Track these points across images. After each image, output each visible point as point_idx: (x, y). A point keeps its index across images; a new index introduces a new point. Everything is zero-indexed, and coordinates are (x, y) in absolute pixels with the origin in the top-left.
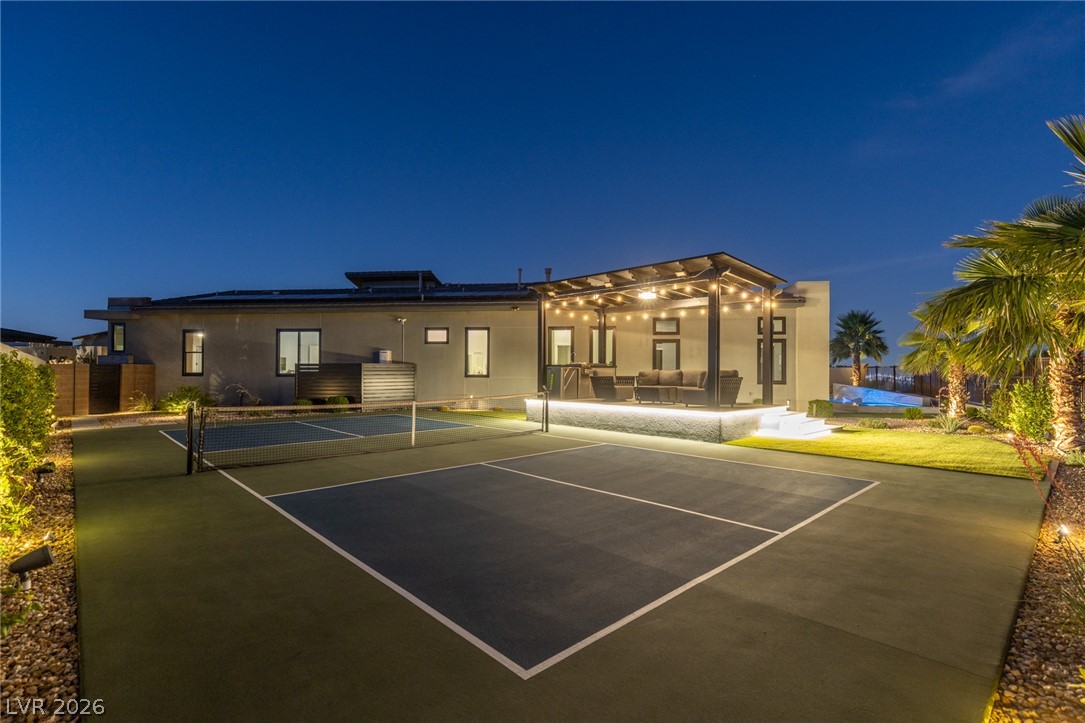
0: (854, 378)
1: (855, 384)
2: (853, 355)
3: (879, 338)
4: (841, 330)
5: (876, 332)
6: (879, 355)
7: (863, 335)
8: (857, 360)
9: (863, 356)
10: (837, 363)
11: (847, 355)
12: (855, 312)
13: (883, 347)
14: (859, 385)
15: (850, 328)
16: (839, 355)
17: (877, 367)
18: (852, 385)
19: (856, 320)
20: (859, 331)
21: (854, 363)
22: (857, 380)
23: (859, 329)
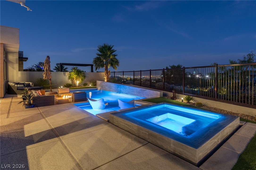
0: (105, 78)
2: (105, 66)
3: (116, 59)
7: (109, 56)
8: (107, 69)
9: (109, 67)
10: (97, 70)
11: (102, 66)
12: (106, 44)
13: (117, 62)
14: (108, 81)
15: (104, 52)
16: (99, 66)
17: (114, 72)
18: (104, 81)
19: (106, 49)
20: (108, 54)
21: (105, 70)
22: (107, 79)
23: (108, 53)
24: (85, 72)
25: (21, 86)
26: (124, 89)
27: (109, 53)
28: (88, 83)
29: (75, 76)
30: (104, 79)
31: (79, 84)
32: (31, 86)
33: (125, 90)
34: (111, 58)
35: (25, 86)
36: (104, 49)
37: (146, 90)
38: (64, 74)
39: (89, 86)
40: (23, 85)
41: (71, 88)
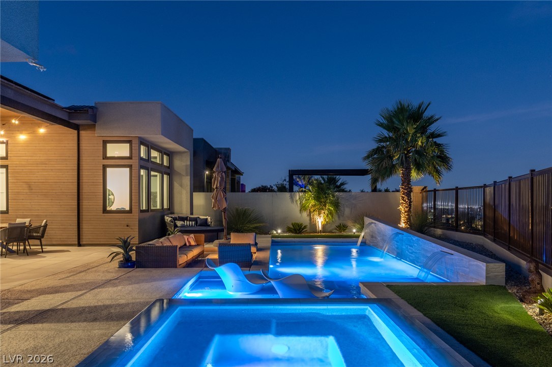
0: (402, 208)
1: (403, 225)
2: (400, 172)
3: (438, 145)
4: (386, 133)
5: (433, 135)
6: (438, 172)
8: (407, 180)
9: (414, 175)
13: (444, 159)
15: (396, 130)
17: (435, 191)
19: (401, 118)
20: (407, 133)
21: (402, 185)
22: (406, 212)
23: (407, 130)
24: (350, 191)
25: (189, 224)
26: (409, 247)
27: (411, 130)
28: (349, 223)
29: (313, 202)
30: (400, 212)
31: (324, 226)
32: (209, 226)
33: (410, 251)
34: (420, 143)
35: (198, 224)
36: (394, 120)
37: (452, 252)
38: (292, 198)
39: (352, 232)
40: (193, 222)
41: (303, 235)
